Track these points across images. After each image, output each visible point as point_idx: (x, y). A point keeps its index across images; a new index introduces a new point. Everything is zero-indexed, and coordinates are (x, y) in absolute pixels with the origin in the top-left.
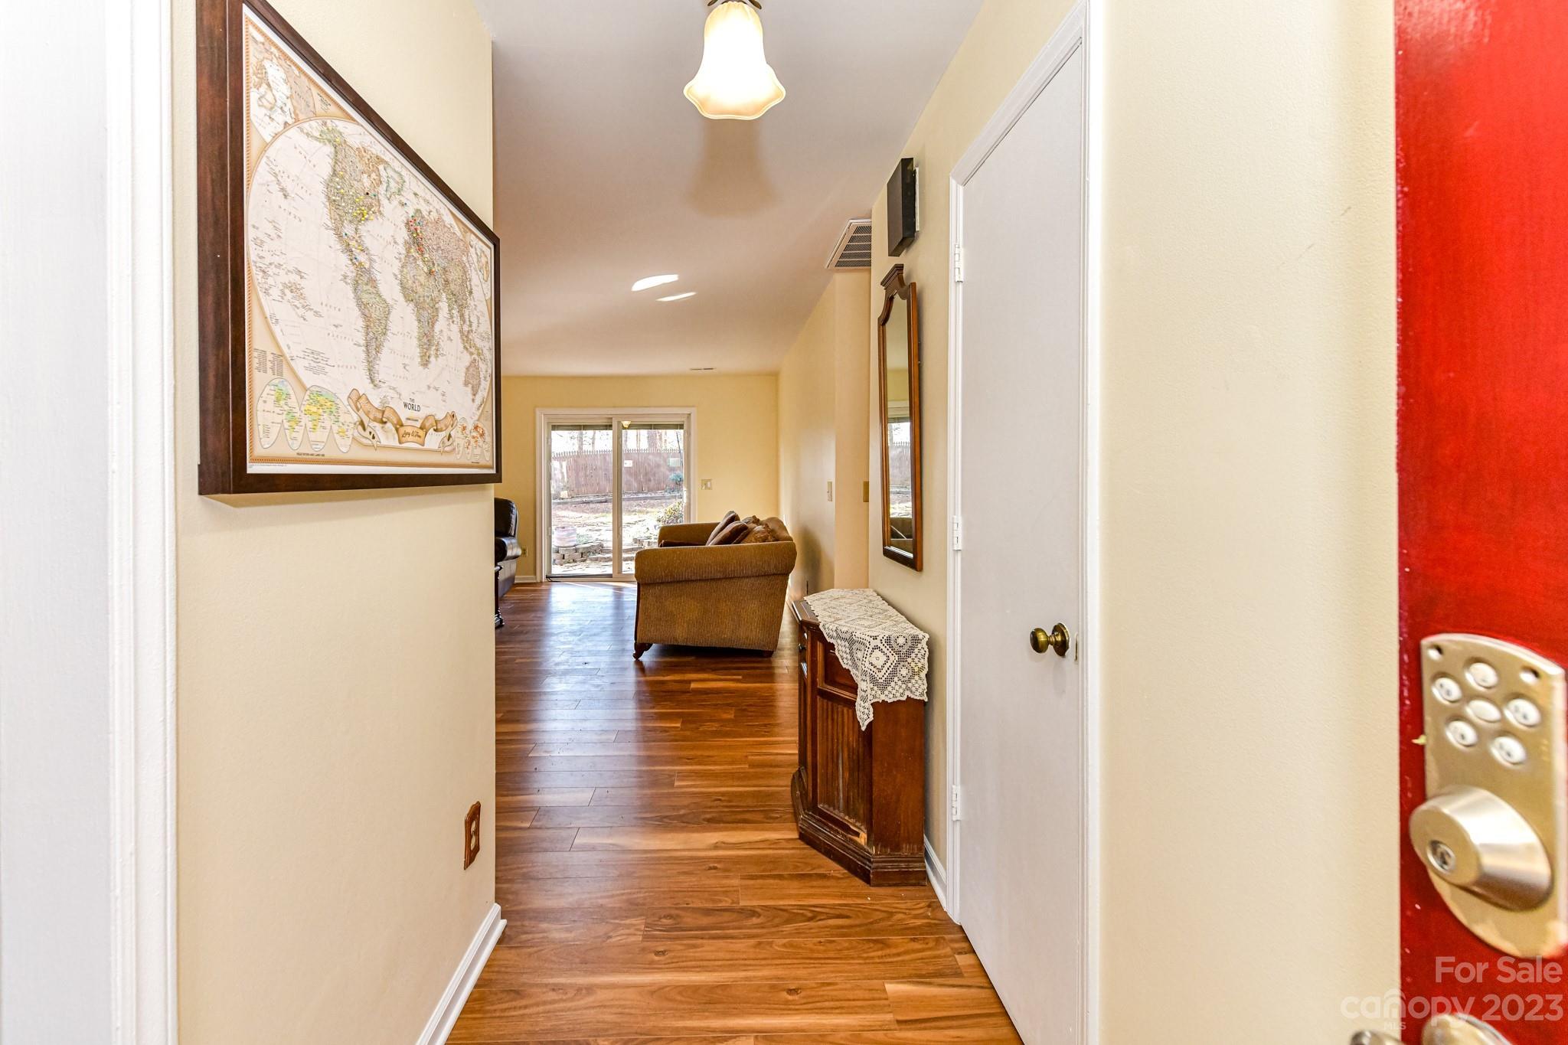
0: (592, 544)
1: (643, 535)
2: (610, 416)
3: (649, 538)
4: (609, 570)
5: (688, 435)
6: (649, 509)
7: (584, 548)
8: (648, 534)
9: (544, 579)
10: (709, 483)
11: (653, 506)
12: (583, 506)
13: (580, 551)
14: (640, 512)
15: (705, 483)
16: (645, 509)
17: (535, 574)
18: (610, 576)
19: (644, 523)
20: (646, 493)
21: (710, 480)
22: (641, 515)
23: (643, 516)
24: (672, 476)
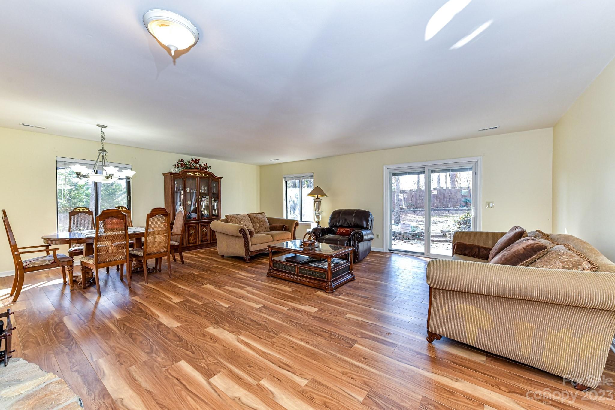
0: (418, 232)
1: (447, 229)
2: (424, 167)
3: (449, 231)
4: (422, 250)
5: (475, 174)
6: (451, 215)
7: (414, 234)
8: (449, 229)
9: (387, 251)
10: (491, 204)
11: (453, 214)
12: (418, 212)
13: (412, 235)
14: (446, 216)
15: (488, 204)
16: (448, 215)
17: (383, 248)
18: (423, 254)
19: (447, 222)
20: (450, 207)
21: (493, 202)
22: (446, 218)
23: (448, 219)
24: (464, 199)
